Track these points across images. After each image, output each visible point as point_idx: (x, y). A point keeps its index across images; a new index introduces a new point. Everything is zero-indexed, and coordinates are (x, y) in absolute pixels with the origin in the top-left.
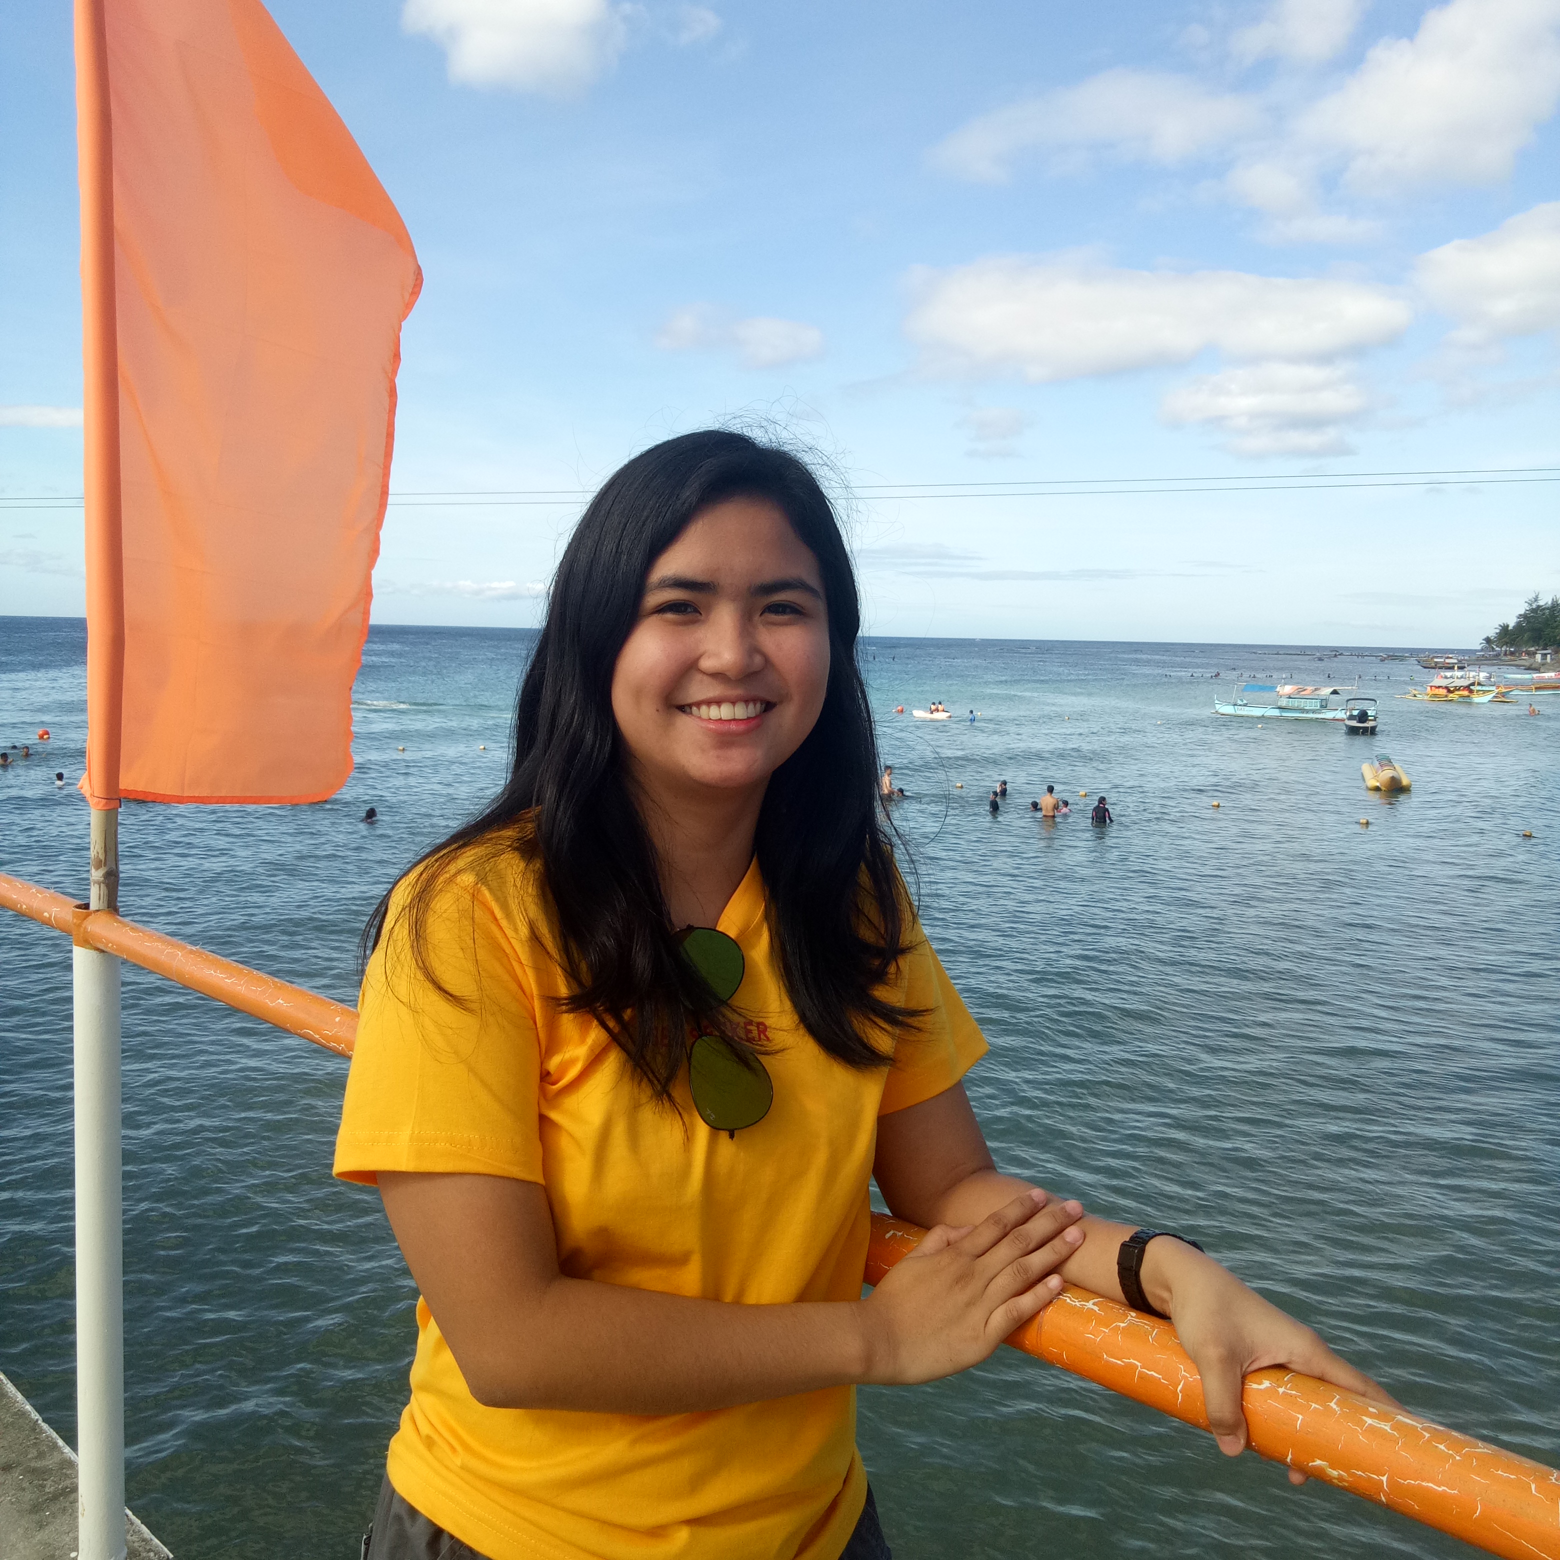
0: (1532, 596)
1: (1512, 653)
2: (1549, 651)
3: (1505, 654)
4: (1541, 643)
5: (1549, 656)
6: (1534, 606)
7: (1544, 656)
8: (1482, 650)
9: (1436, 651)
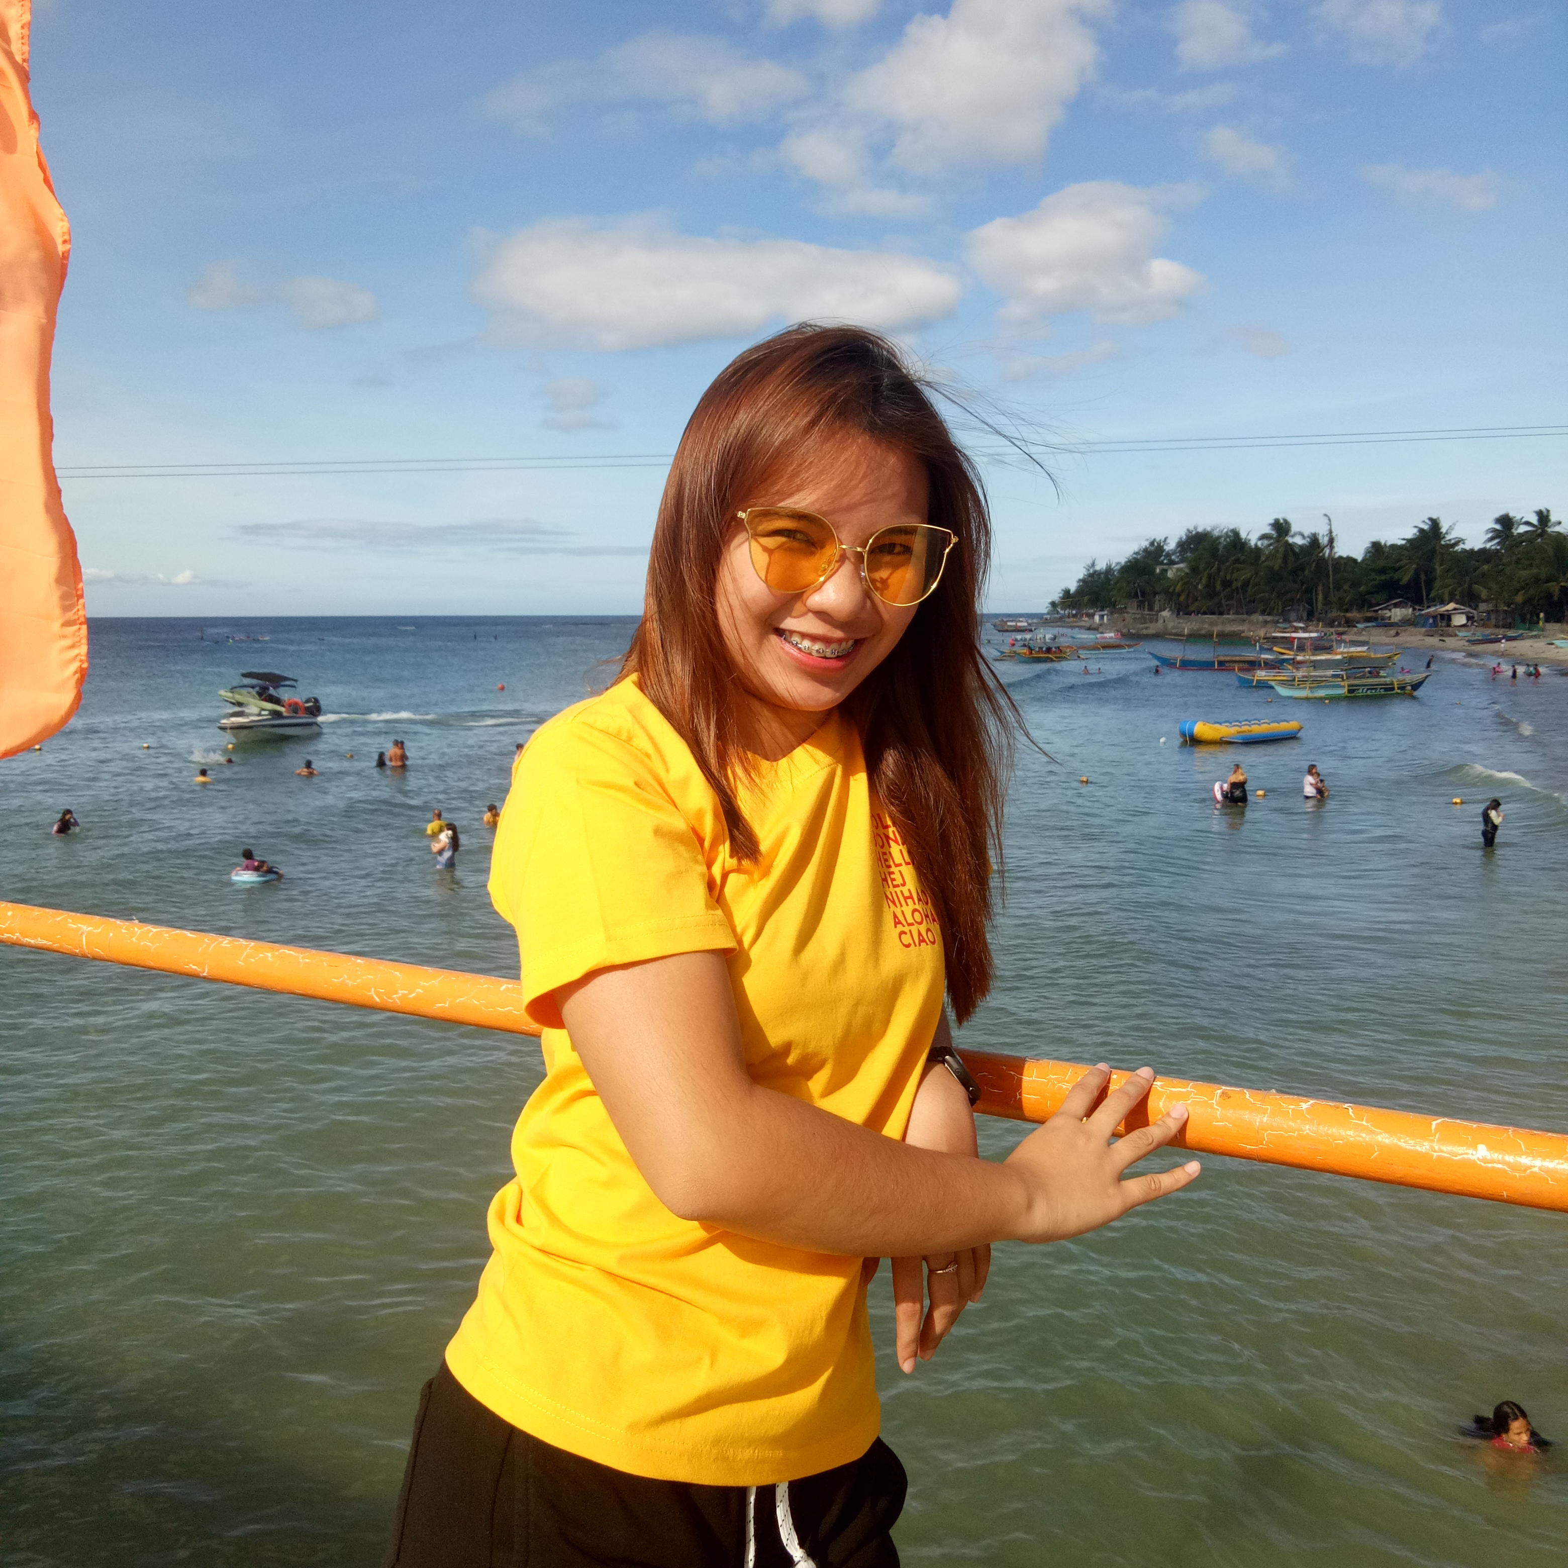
0: (1089, 562)
1: (1074, 616)
2: (1106, 612)
3: (1069, 617)
4: (1099, 604)
5: (1105, 617)
6: (1091, 571)
7: (1102, 617)
8: (1048, 614)
9: (1009, 615)
